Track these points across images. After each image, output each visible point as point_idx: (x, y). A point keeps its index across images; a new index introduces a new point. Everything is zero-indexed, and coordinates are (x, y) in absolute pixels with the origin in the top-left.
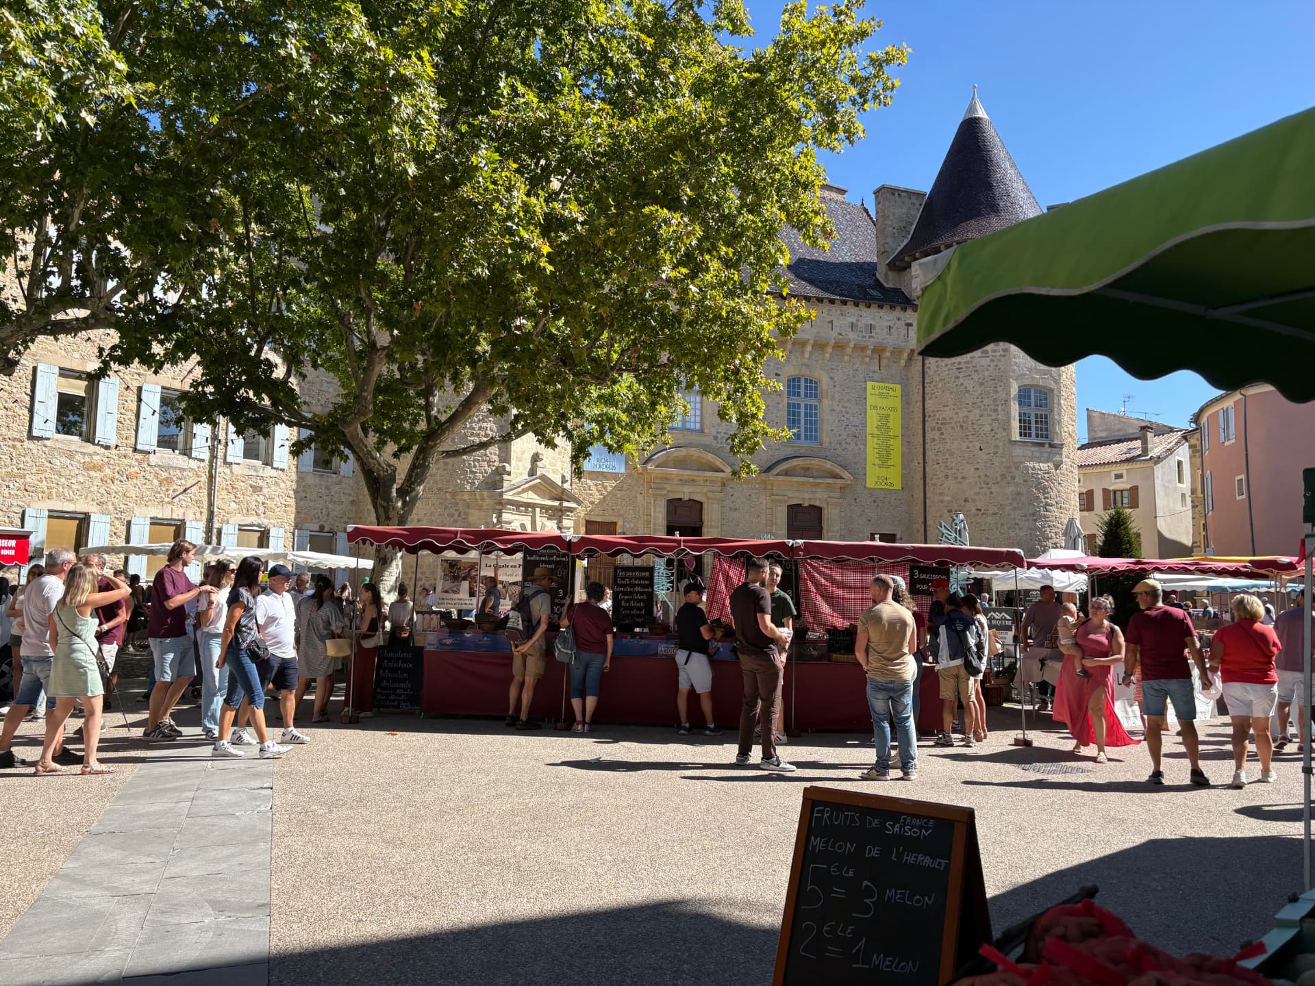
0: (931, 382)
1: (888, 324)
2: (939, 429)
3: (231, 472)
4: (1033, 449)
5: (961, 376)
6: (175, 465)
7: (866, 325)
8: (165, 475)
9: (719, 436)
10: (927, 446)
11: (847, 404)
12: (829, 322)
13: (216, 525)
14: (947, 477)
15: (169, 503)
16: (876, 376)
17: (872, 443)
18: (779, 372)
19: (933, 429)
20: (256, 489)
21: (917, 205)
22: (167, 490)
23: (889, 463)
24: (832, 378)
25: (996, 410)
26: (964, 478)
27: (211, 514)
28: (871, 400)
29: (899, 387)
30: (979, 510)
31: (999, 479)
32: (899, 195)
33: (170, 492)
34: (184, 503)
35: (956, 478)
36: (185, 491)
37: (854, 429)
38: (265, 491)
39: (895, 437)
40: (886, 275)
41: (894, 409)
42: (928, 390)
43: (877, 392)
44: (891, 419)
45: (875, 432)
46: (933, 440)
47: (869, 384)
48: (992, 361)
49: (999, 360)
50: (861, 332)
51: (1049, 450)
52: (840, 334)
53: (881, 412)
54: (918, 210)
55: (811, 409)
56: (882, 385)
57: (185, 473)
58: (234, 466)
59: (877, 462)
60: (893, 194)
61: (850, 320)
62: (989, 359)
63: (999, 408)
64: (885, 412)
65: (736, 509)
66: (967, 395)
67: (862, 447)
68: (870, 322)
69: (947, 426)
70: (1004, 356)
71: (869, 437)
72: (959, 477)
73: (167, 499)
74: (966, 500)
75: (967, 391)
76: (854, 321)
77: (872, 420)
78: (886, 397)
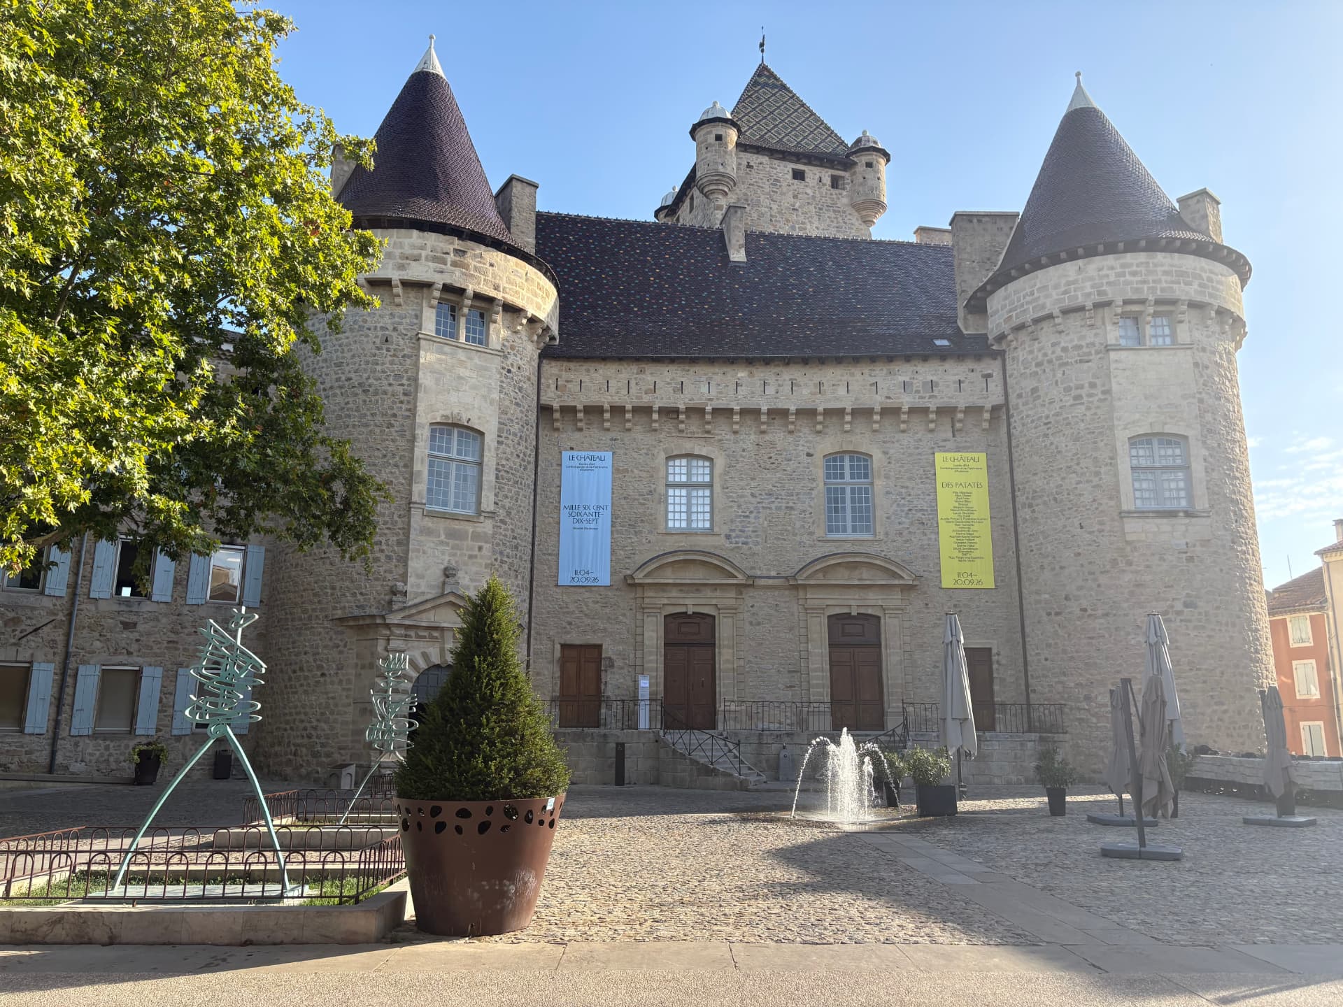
0: (1018, 446)
1: (957, 378)
2: (1030, 506)
3: (97, 608)
4: (1159, 521)
5: (1050, 432)
6: (24, 604)
7: (924, 384)
8: (11, 615)
9: (733, 534)
10: (1020, 530)
11: (908, 484)
12: (871, 385)
13: (72, 665)
14: (1042, 567)
15: (14, 644)
16: (949, 445)
17: (946, 533)
18: (811, 451)
19: (1024, 505)
20: (128, 626)
21: (1006, 229)
22: (14, 631)
23: (973, 555)
24: (885, 453)
25: (1097, 474)
26: (1062, 568)
27: (67, 655)
28: (942, 476)
29: (983, 456)
30: (1085, 610)
31: (1108, 567)
32: (979, 221)
33: (17, 633)
34: (33, 644)
35: (1053, 569)
36: (36, 630)
37: (919, 514)
38: (140, 627)
39: (980, 521)
40: (965, 319)
41: (978, 485)
42: (1015, 456)
43: (950, 464)
44: (973, 499)
45: (951, 515)
46: (1025, 520)
47: (939, 456)
48: (1088, 408)
49: (1098, 407)
50: (918, 392)
51: (1187, 521)
52: (889, 398)
53: (957, 490)
54: (1008, 236)
55: (860, 493)
56: (958, 455)
57: (36, 613)
58: (100, 601)
59: (956, 553)
60: (971, 221)
61: (901, 379)
62: (1083, 408)
63: (1103, 470)
64: (964, 490)
65: (759, 624)
66: (1058, 457)
67: (933, 536)
68: (929, 378)
69: (1039, 501)
70: (1105, 399)
71: (942, 524)
72: (1057, 567)
73: (13, 641)
74: (1067, 598)
75: (1059, 452)
76: (907, 379)
77: (946, 502)
78: (964, 470)
